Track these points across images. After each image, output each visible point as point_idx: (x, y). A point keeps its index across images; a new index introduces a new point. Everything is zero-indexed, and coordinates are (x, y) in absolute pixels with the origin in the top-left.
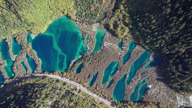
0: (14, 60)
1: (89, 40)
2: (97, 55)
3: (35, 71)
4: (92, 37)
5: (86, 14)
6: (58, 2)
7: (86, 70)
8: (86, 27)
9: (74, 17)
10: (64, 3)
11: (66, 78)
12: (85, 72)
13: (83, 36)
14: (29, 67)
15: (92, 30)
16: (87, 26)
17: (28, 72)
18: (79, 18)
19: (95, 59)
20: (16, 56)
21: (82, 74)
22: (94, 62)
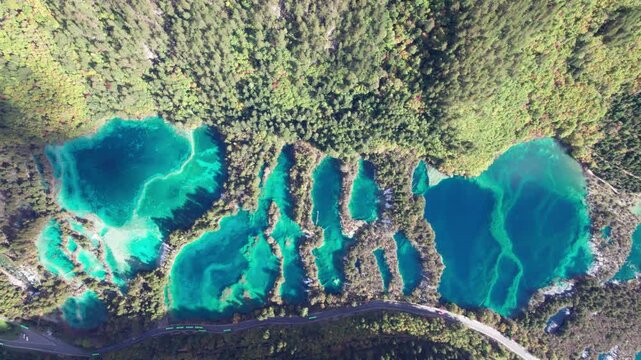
0: (351, 235)
1: (609, 239)
2: (628, 294)
3: (418, 292)
4: (623, 232)
5: (628, 155)
6: (561, 96)
7: (581, 331)
8: (611, 193)
9: (585, 154)
10: (580, 103)
11: (517, 341)
12: (578, 336)
13: (594, 220)
14: (398, 272)
15: (630, 208)
16: (615, 190)
17: (390, 289)
18: (602, 159)
19: (619, 305)
20: (360, 223)
21: (568, 340)
22: (614, 314)
